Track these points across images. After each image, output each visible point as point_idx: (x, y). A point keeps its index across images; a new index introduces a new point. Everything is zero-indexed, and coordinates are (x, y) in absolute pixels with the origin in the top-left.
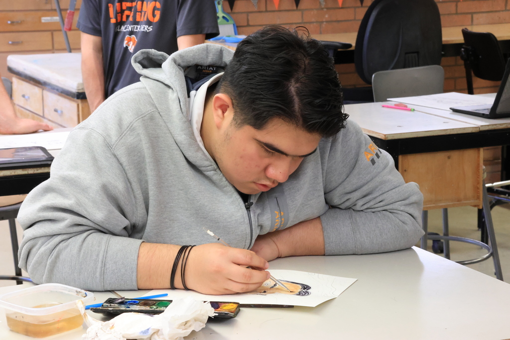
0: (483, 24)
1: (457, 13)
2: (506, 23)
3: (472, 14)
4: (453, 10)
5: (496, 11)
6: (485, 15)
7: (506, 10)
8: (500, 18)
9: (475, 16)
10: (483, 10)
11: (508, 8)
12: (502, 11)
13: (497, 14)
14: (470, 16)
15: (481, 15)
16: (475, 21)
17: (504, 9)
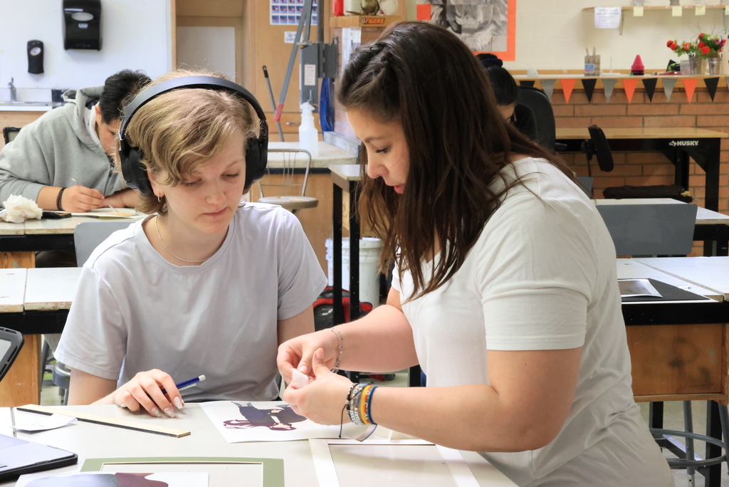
0: (656, 127)
1: (627, 115)
2: (679, 127)
3: (643, 116)
4: (623, 112)
5: (668, 115)
6: (657, 118)
7: (679, 115)
8: (672, 122)
9: (646, 119)
10: (655, 114)
11: (681, 113)
12: (675, 115)
13: (670, 118)
14: (641, 118)
15: (652, 118)
16: (646, 124)
17: (677, 113)
